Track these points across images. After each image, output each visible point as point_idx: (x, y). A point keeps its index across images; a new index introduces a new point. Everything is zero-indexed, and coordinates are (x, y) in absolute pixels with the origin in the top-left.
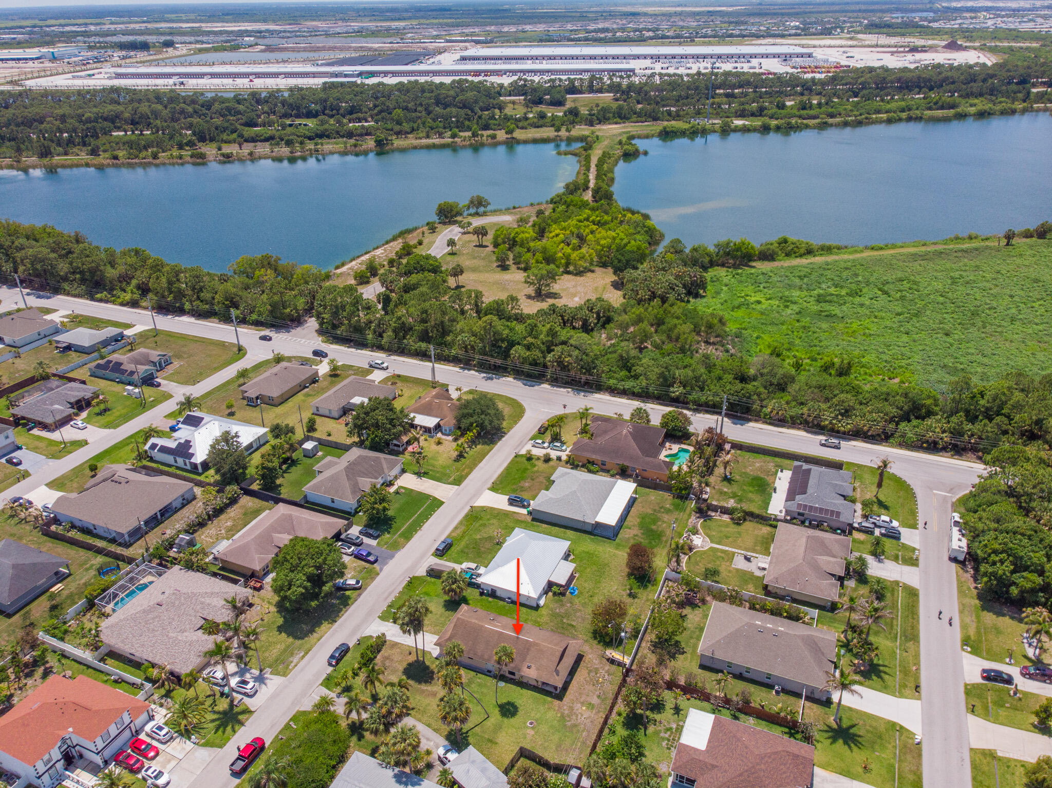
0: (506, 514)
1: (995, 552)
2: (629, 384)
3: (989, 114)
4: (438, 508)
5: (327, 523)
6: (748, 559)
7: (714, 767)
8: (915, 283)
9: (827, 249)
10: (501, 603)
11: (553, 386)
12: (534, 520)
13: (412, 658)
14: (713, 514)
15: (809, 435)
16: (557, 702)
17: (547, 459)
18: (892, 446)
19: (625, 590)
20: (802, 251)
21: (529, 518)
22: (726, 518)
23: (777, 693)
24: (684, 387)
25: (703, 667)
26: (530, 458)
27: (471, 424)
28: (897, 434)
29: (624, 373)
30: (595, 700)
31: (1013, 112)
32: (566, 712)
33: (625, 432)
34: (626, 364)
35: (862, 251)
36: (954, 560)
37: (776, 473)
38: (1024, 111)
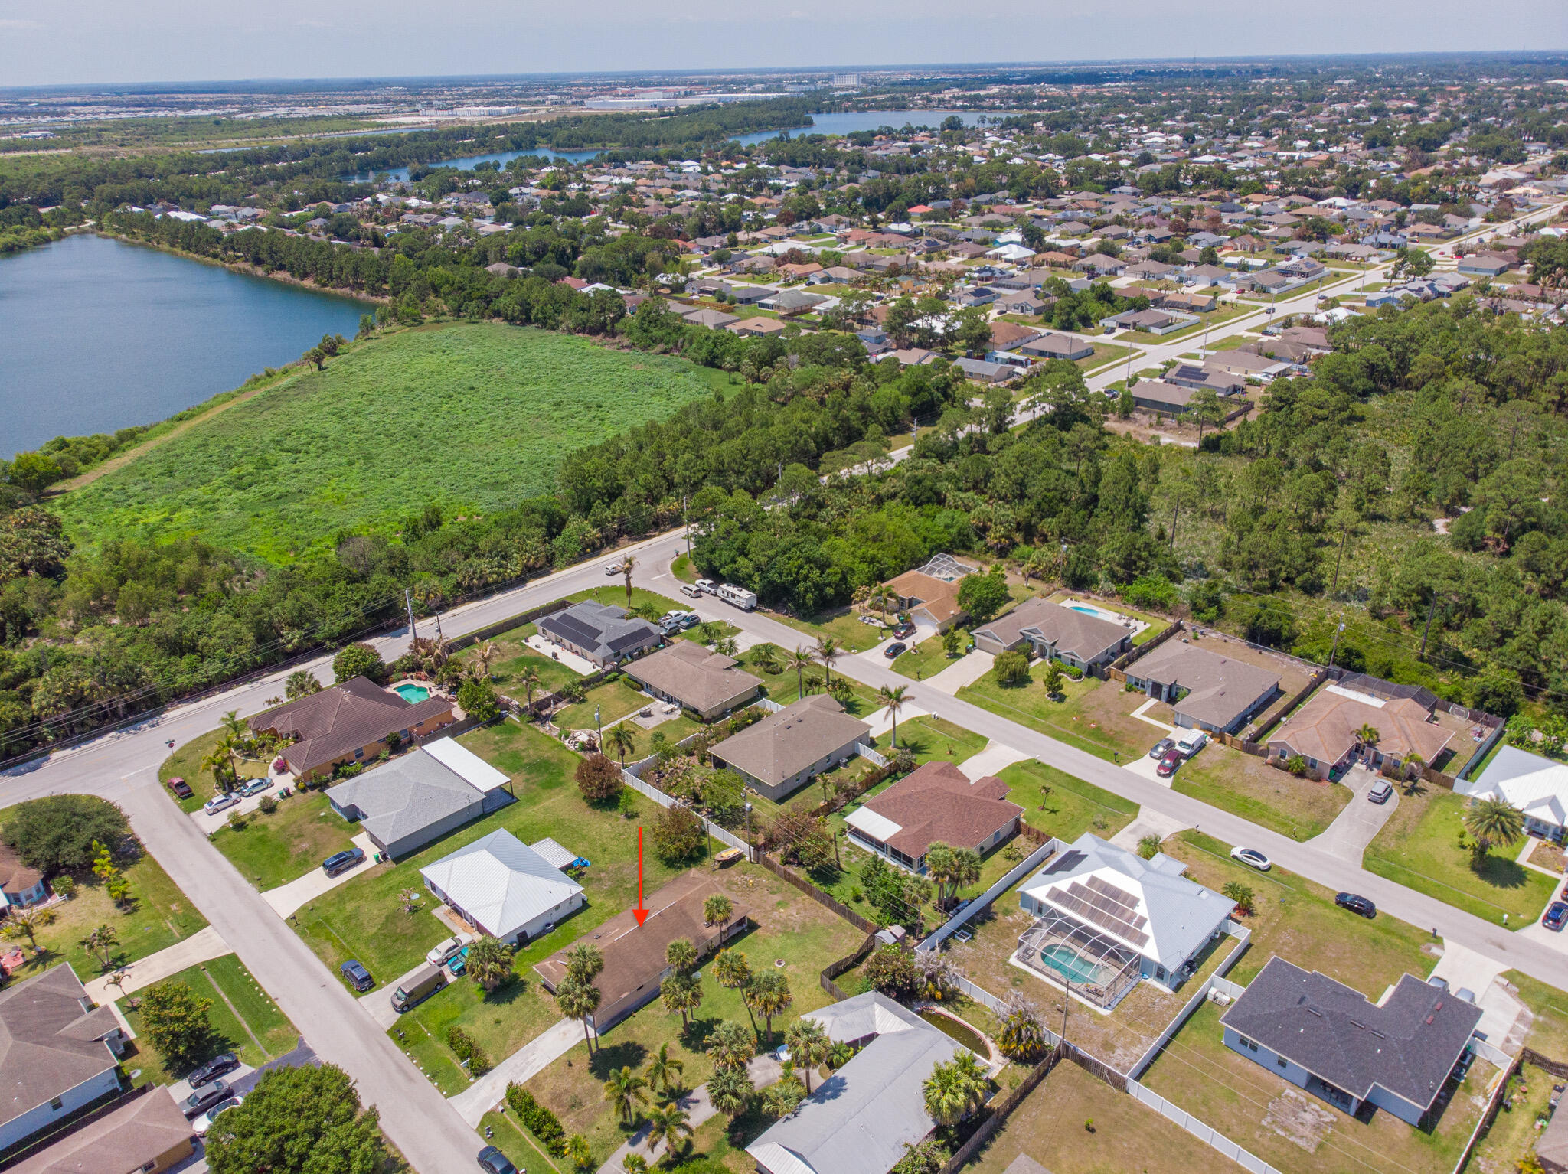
0: (351, 885)
1: (800, 567)
2: (212, 668)
3: (21, 248)
4: (240, 963)
5: (146, 1111)
6: (646, 715)
7: (929, 825)
8: (309, 431)
9: (130, 437)
10: (545, 939)
11: (75, 744)
12: (397, 860)
13: (584, 1061)
14: (547, 712)
15: (484, 602)
16: (759, 932)
17: (269, 808)
18: (562, 569)
19: (617, 819)
20: (105, 449)
21: (390, 865)
22: (563, 706)
23: (845, 765)
24: (299, 626)
25: (780, 801)
26: (239, 825)
27: (87, 848)
28: (558, 555)
29: (188, 658)
30: (777, 898)
31: (47, 240)
32: (779, 927)
33: (347, 698)
34: (176, 647)
35: (172, 428)
36: (752, 609)
37: (525, 647)
38: (60, 236)
